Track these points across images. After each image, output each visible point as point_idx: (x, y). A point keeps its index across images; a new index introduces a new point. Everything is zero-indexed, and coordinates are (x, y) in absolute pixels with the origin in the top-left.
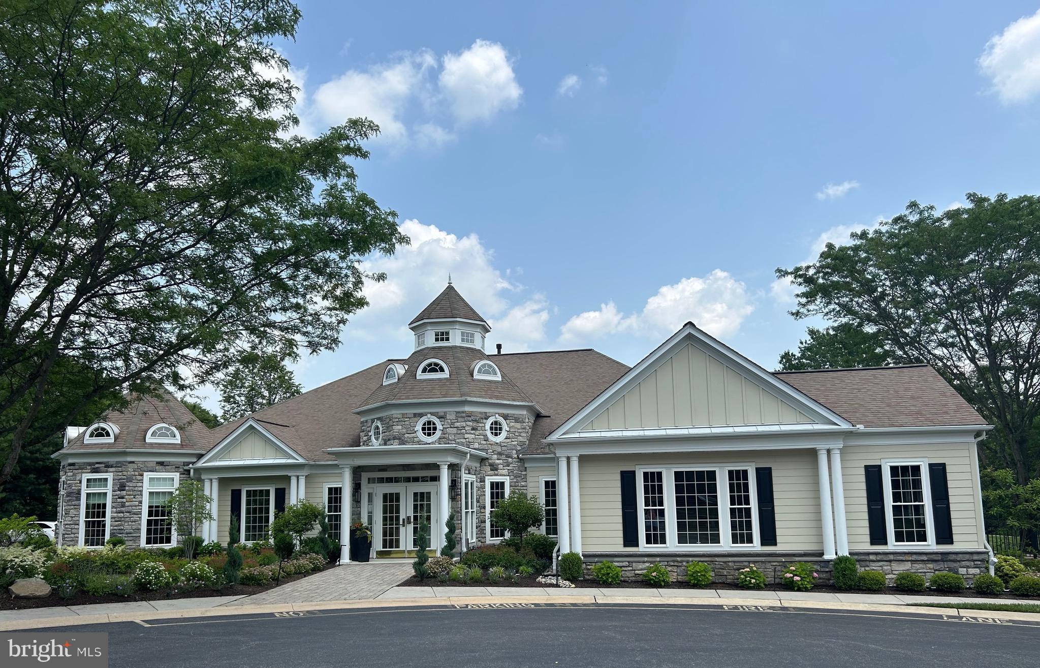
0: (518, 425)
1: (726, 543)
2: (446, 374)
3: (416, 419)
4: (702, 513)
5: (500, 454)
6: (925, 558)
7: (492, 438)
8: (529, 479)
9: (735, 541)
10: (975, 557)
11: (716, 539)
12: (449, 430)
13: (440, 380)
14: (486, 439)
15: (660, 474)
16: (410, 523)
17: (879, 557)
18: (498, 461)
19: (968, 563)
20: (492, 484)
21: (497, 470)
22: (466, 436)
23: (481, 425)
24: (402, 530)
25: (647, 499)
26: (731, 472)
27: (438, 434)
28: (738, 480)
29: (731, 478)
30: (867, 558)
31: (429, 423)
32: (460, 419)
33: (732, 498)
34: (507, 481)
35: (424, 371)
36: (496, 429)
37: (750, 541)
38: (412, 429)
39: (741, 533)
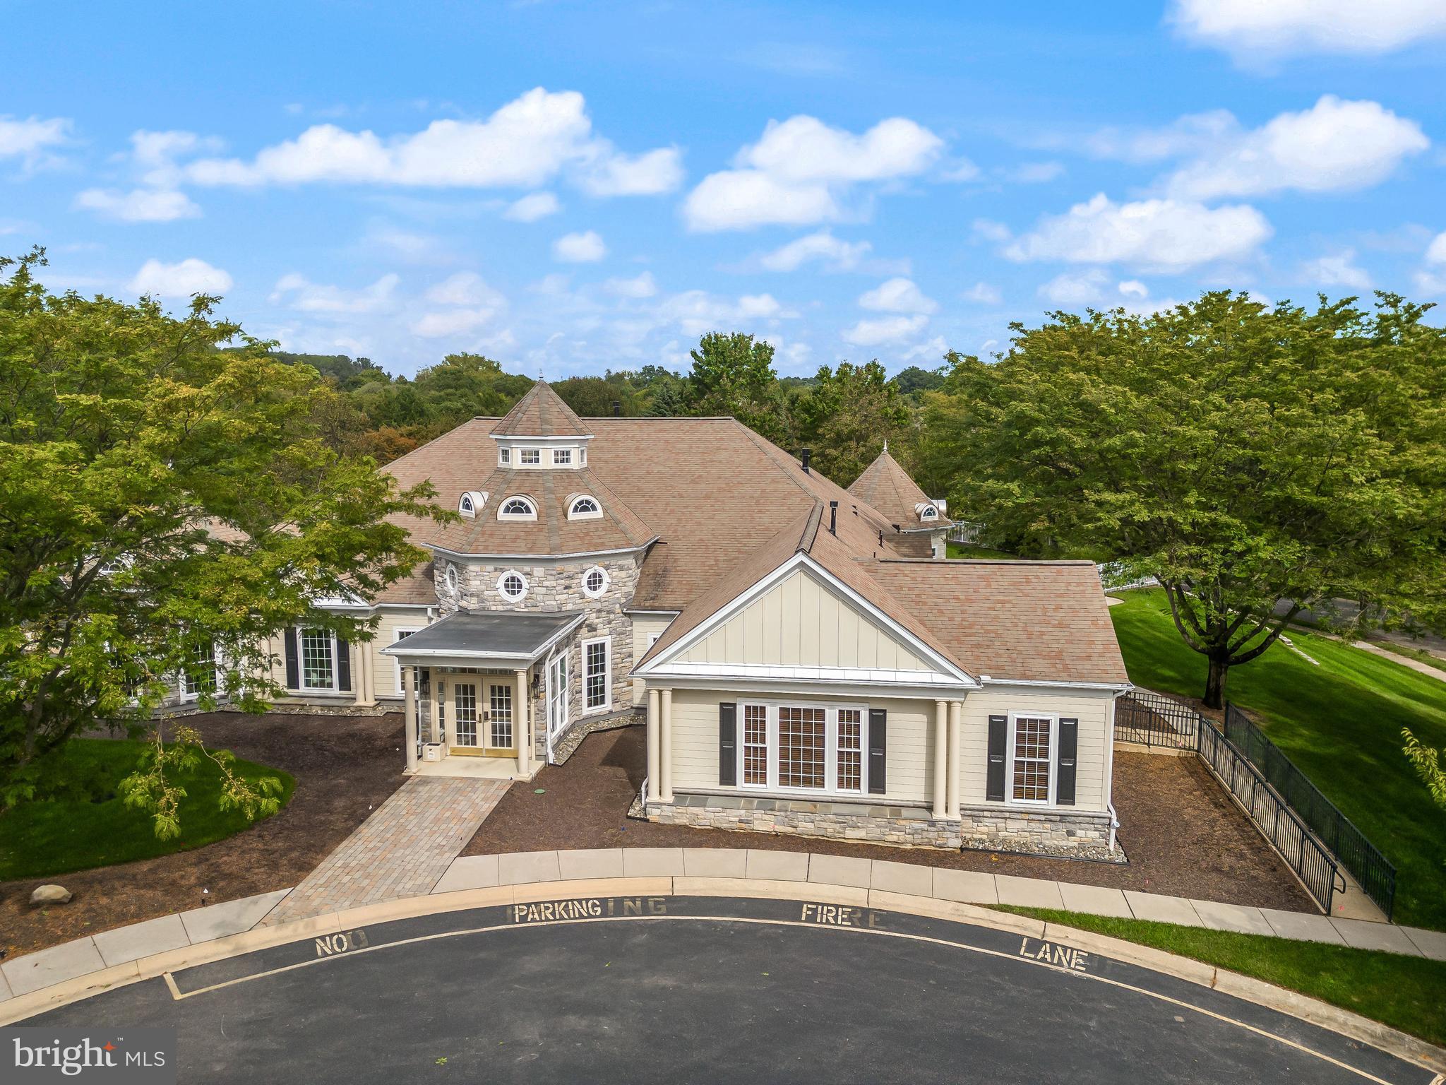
0: (623, 574)
1: (831, 789)
2: (533, 517)
3: (497, 574)
4: (808, 754)
5: (599, 611)
6: (1043, 818)
7: (590, 594)
8: (635, 635)
9: (841, 785)
10: (1096, 821)
11: (820, 783)
12: (537, 590)
13: (525, 523)
14: (582, 596)
15: (763, 709)
16: (486, 718)
17: (994, 814)
18: (597, 621)
19: (1087, 826)
20: (590, 647)
21: (595, 630)
22: (558, 597)
23: (575, 581)
24: (479, 726)
25: (747, 735)
26: (841, 712)
27: (524, 593)
28: (849, 721)
29: (841, 719)
30: (981, 813)
31: (513, 579)
32: (549, 577)
33: (841, 739)
34: (608, 641)
35: (507, 510)
36: (595, 582)
37: (857, 785)
38: (492, 585)
39: (848, 778)
